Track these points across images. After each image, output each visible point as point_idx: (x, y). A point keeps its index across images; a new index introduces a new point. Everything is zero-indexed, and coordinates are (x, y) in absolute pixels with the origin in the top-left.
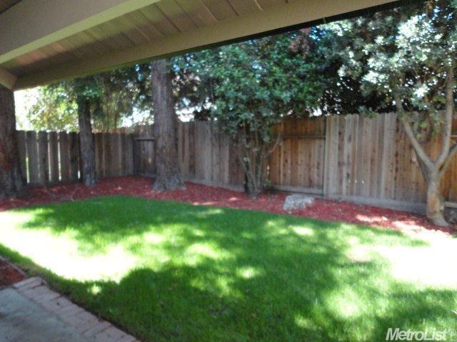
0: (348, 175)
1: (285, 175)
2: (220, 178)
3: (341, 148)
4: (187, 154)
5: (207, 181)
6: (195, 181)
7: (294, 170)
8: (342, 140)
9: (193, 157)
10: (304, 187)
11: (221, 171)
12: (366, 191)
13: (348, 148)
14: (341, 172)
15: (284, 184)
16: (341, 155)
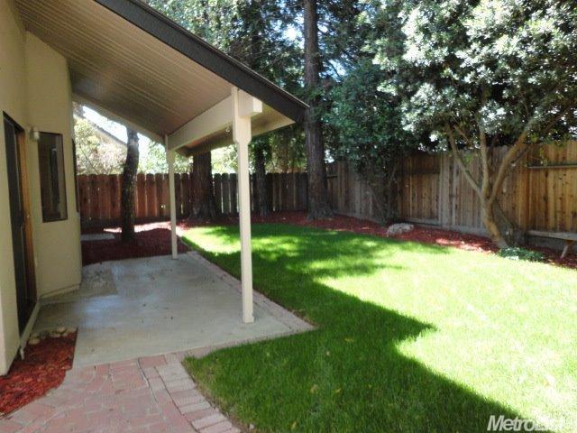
0: (456, 206)
1: (413, 208)
2: (367, 212)
3: (451, 181)
4: (344, 190)
5: (357, 215)
6: (350, 215)
7: (420, 203)
8: (452, 174)
9: (347, 192)
10: (427, 218)
11: (367, 206)
12: (469, 221)
13: (456, 180)
14: (451, 203)
15: (413, 216)
16: (451, 188)
